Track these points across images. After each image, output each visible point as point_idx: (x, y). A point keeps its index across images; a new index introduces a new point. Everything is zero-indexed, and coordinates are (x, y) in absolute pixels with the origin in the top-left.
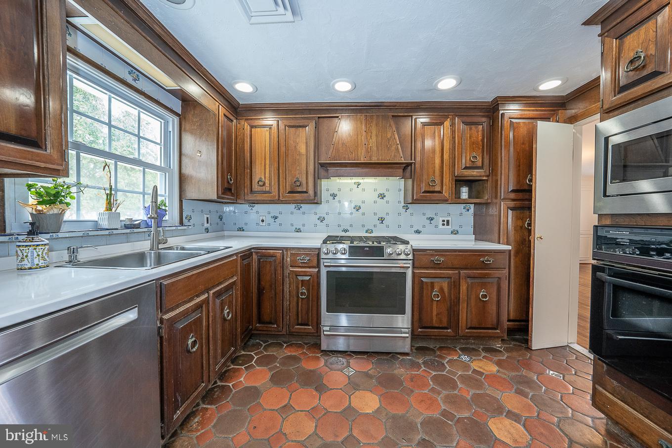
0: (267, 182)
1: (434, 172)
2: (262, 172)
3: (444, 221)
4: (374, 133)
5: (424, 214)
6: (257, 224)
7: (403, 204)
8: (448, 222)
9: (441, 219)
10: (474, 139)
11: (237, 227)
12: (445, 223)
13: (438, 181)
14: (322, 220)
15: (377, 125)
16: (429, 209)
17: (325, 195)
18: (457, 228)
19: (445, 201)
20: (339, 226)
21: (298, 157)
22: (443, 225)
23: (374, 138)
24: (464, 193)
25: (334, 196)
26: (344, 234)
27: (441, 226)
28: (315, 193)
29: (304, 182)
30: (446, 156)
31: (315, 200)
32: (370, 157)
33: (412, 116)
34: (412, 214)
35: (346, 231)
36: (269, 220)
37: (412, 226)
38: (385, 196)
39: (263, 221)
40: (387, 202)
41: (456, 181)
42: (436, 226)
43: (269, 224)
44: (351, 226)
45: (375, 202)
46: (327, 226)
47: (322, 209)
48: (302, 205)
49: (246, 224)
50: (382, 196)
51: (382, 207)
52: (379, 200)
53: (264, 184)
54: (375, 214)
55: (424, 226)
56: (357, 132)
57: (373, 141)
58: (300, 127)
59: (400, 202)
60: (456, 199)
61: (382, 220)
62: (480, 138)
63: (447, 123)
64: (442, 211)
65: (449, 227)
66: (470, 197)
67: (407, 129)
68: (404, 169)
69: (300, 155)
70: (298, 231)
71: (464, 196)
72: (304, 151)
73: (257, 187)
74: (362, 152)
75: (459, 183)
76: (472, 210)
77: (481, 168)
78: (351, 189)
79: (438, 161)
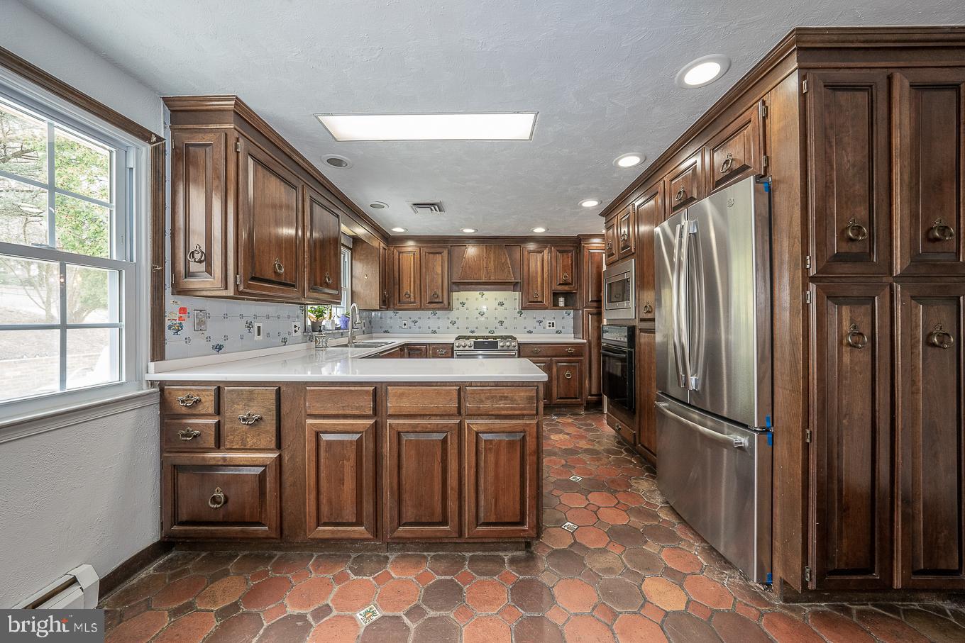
0: (412, 295)
1: (537, 287)
2: (409, 287)
3: (550, 323)
4: (492, 259)
5: (535, 318)
6: (401, 327)
7: (518, 310)
8: (553, 323)
9: (548, 322)
10: (565, 263)
11: (383, 330)
13: (539, 292)
14: (453, 323)
15: (494, 253)
16: (539, 314)
17: (455, 304)
18: (561, 329)
19: (546, 308)
20: (467, 328)
21: (435, 276)
22: (550, 326)
23: (492, 263)
24: (561, 301)
25: (463, 304)
26: (471, 334)
27: (548, 328)
28: (449, 303)
29: (441, 294)
30: (545, 275)
31: (449, 308)
32: (490, 277)
33: (520, 246)
34: (525, 318)
35: (473, 332)
36: (409, 323)
37: (525, 328)
38: (503, 304)
39: (405, 325)
40: (506, 309)
41: (553, 293)
42: (544, 328)
43: (410, 327)
44: (477, 328)
45: (496, 309)
46: (458, 328)
47: (453, 315)
48: (437, 312)
49: (391, 327)
50: (501, 304)
51: (501, 313)
52: (499, 307)
53: (410, 297)
54: (496, 318)
55: (535, 328)
56: (480, 257)
57: (491, 265)
58: (438, 253)
59: (515, 309)
60: (556, 305)
61: (501, 323)
62: (570, 262)
63: (546, 252)
64: (549, 315)
65: (554, 328)
66: (566, 305)
67: (517, 256)
68: (514, 286)
69: (437, 274)
70: (434, 332)
71: (562, 304)
72: (440, 272)
73: (404, 299)
74: (483, 273)
75: (556, 295)
76: (572, 315)
77: (571, 284)
78: (477, 299)
79: (539, 279)
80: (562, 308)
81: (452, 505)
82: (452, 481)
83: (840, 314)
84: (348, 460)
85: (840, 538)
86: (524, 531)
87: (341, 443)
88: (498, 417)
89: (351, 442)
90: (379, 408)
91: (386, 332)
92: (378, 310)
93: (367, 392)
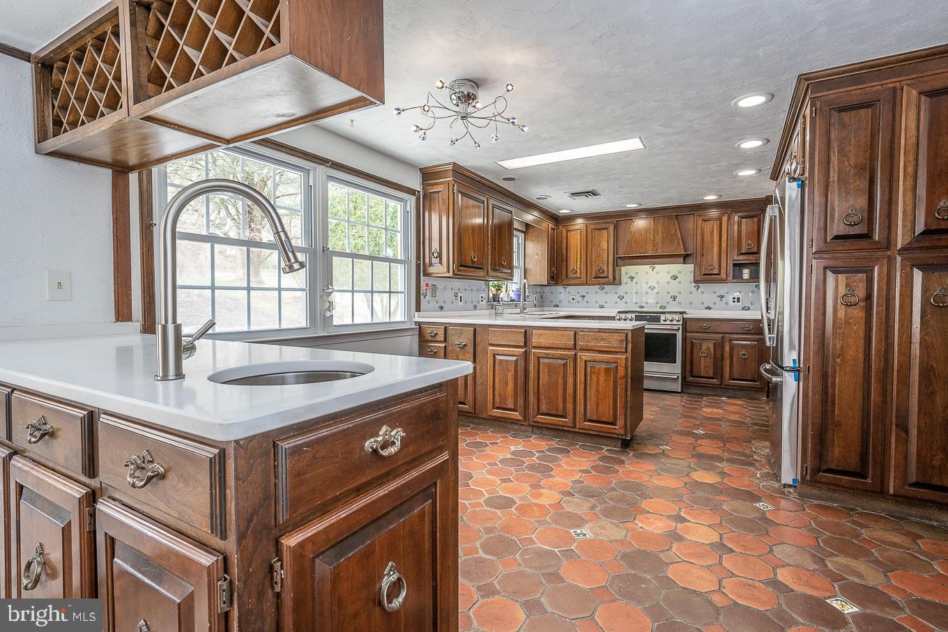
0: (578, 271)
1: (712, 258)
2: (575, 264)
3: (734, 298)
4: (660, 230)
5: (715, 293)
6: (569, 302)
7: (693, 283)
8: (739, 299)
9: (732, 297)
10: (749, 230)
11: (554, 304)
12: (736, 300)
13: (716, 264)
14: (621, 298)
15: (663, 224)
16: (720, 288)
17: (625, 279)
18: (748, 305)
19: (725, 281)
20: (636, 303)
21: (601, 252)
22: (734, 302)
23: (660, 235)
24: (745, 273)
26: (636, 309)
27: (731, 303)
28: (615, 277)
29: (606, 270)
30: (724, 245)
31: (615, 282)
32: (657, 250)
33: (695, 214)
34: (702, 292)
35: (642, 307)
36: (578, 298)
37: (702, 303)
38: (677, 278)
39: (573, 299)
40: (680, 282)
41: (735, 265)
42: (726, 303)
43: (579, 302)
44: (647, 303)
45: (668, 283)
46: (624, 303)
47: (621, 290)
48: (604, 286)
49: (560, 302)
50: (675, 278)
51: (674, 287)
52: (672, 281)
53: (576, 273)
54: (668, 293)
55: (714, 303)
56: (646, 230)
57: (659, 238)
58: (603, 229)
59: (690, 282)
61: (674, 298)
62: (755, 228)
63: (726, 218)
64: (731, 290)
65: (740, 303)
66: (752, 277)
67: (690, 225)
68: (686, 258)
69: (603, 249)
70: (602, 307)
71: (745, 277)
72: (605, 247)
73: (571, 275)
74: (649, 246)
75: (738, 266)
77: (757, 253)
78: (647, 273)
79: (716, 250)
80: (747, 281)
81: (570, 406)
82: (570, 390)
83: (836, 281)
84: (510, 372)
85: (833, 446)
86: (616, 429)
87: (507, 361)
88: (600, 352)
89: (512, 361)
90: (528, 342)
91: (556, 306)
92: (546, 285)
93: (521, 332)
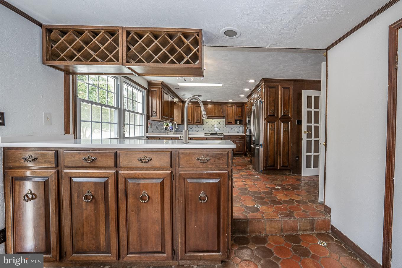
0: (191, 120)
4: (216, 109)
5: (230, 128)
7: (225, 125)
8: (236, 129)
9: (234, 129)
10: (239, 110)
13: (231, 119)
14: (204, 129)
15: (217, 107)
16: (231, 126)
17: (205, 123)
18: (239, 131)
19: (233, 125)
20: (208, 130)
24: (238, 122)
25: (207, 123)
27: (234, 131)
28: (202, 123)
29: (200, 120)
30: (233, 114)
31: (202, 124)
32: (215, 114)
33: (225, 105)
34: (227, 128)
35: (210, 132)
37: (227, 131)
40: (221, 125)
41: (236, 120)
44: (211, 130)
46: (205, 131)
47: (204, 126)
48: (198, 125)
50: (219, 123)
51: (219, 126)
52: (218, 124)
53: (190, 120)
55: (230, 131)
56: (212, 108)
57: (216, 111)
60: (236, 123)
61: (219, 129)
62: (241, 110)
63: (233, 107)
64: (234, 127)
65: (236, 131)
66: (240, 123)
67: (224, 108)
68: (223, 117)
69: (199, 113)
70: (197, 132)
71: (238, 123)
74: (213, 113)
75: (236, 121)
76: (242, 127)
77: (241, 117)
78: (211, 121)
79: (231, 115)
80: (238, 125)
83: (269, 125)
85: (269, 161)
